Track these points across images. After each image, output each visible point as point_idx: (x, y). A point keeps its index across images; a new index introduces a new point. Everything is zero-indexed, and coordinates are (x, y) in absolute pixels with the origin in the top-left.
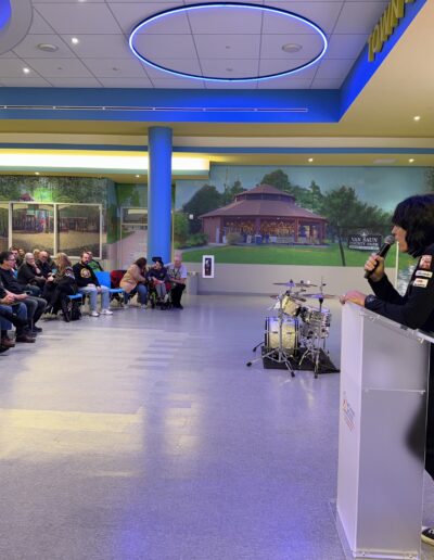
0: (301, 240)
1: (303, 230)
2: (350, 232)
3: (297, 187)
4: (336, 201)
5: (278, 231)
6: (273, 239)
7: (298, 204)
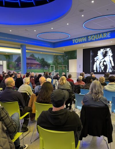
0: (37, 68)
1: (37, 66)
2: (44, 66)
3: (36, 58)
4: (42, 60)
5: (33, 66)
6: (32, 68)
7: (36, 61)
